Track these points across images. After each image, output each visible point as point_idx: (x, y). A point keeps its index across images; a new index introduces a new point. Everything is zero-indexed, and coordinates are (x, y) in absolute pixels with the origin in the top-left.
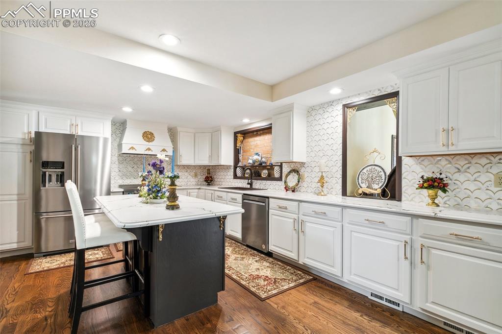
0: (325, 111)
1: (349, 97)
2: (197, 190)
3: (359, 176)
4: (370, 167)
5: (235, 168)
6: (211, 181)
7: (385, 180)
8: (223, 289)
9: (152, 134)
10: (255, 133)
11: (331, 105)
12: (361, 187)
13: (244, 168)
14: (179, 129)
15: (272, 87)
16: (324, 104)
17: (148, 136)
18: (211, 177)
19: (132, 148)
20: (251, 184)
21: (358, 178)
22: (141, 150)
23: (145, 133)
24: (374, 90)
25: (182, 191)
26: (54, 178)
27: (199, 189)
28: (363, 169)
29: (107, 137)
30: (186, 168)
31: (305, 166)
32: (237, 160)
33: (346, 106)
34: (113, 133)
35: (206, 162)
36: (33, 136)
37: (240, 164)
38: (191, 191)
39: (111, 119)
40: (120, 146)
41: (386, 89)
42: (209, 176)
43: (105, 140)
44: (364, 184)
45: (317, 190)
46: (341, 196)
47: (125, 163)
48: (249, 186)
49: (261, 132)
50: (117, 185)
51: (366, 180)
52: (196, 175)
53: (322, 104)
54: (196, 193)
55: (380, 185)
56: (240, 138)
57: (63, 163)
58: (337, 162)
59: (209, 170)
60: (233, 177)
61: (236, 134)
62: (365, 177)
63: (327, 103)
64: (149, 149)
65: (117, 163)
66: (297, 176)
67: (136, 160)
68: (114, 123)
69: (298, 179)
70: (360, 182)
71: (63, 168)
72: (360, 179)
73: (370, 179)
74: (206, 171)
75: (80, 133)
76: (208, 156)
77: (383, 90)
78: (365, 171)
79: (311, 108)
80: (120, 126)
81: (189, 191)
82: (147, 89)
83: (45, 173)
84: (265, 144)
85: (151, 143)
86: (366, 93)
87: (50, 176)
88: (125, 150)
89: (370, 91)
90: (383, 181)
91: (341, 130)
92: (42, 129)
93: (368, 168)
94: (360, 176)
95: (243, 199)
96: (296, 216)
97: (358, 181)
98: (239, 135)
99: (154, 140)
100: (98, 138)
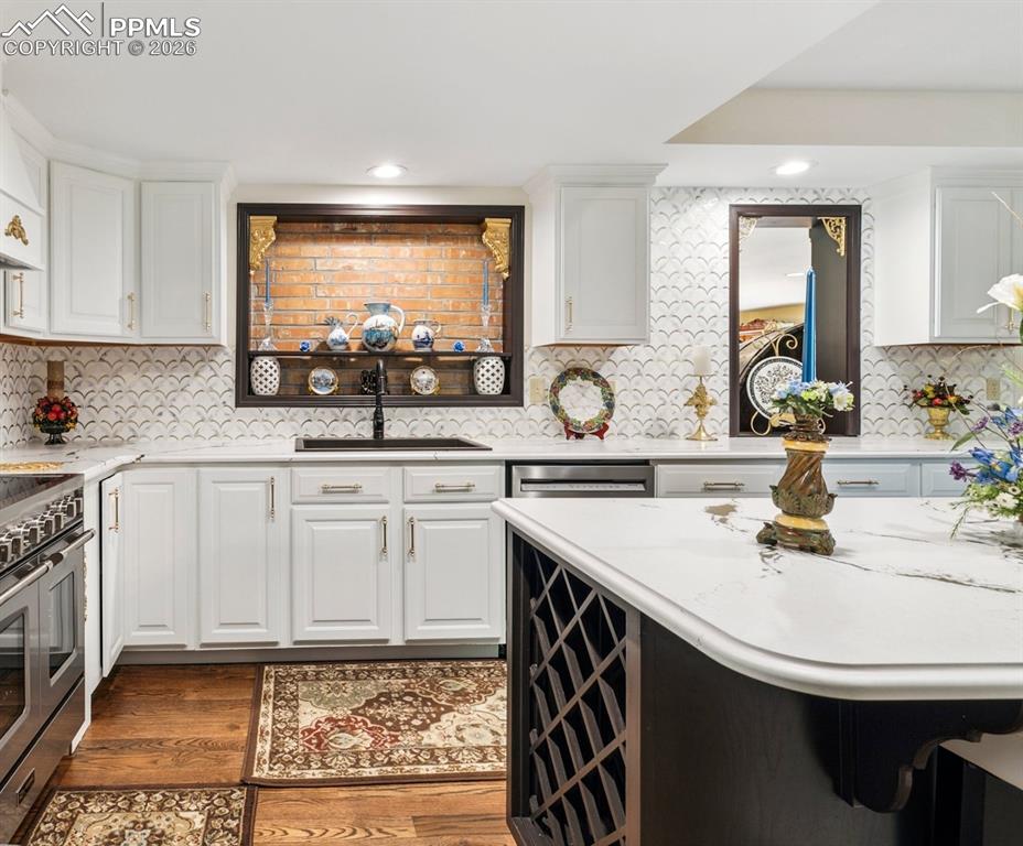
0: (680, 209)
1: (746, 189)
3: (752, 385)
5: (245, 359)
10: (337, 227)
11: (698, 197)
16: (678, 189)
21: (752, 391)
24: (806, 191)
28: (759, 369)
33: (739, 211)
41: (830, 193)
45: (656, 427)
46: (727, 436)
49: (375, 227)
53: (669, 189)
56: (264, 231)
60: (231, 398)
61: (244, 212)
62: (769, 387)
66: (598, 390)
69: (605, 399)
76: (118, 295)
77: (823, 195)
78: (763, 373)
84: (400, 276)
89: (797, 190)
97: (754, 398)
98: (263, 221)
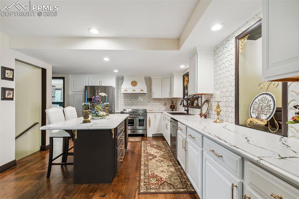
0: (224, 47)
2: (161, 114)
3: (251, 105)
4: (262, 96)
5: (183, 99)
6: (174, 108)
7: (273, 110)
9: (136, 82)
11: (228, 40)
12: (252, 117)
13: (188, 100)
14: (152, 77)
15: (179, 39)
17: (134, 83)
18: (174, 106)
19: (126, 90)
20: (188, 111)
21: (251, 107)
22: (130, 91)
23: (133, 82)
25: (151, 113)
28: (256, 98)
30: (159, 100)
31: (213, 96)
32: (184, 95)
33: (237, 38)
35: (167, 96)
37: (186, 97)
38: (156, 114)
42: (172, 105)
44: (254, 114)
46: (234, 124)
47: (127, 98)
48: (186, 112)
51: (257, 109)
52: (165, 104)
53: (222, 42)
54: (160, 115)
55: (268, 115)
56: (186, 79)
58: (232, 92)
59: (173, 101)
62: (256, 106)
63: (225, 40)
64: (134, 90)
65: (123, 98)
66: (208, 105)
67: (132, 96)
68: (117, 78)
70: (252, 112)
72: (252, 109)
73: (260, 109)
74: (171, 101)
76: (169, 92)
78: (257, 100)
79: (216, 47)
81: (155, 113)
82: (106, 59)
85: (135, 87)
86: (253, 18)
88: (123, 91)
90: (271, 111)
91: (234, 62)
93: (259, 98)
94: (253, 105)
95: (170, 121)
97: (250, 111)
98: (185, 77)
99: (137, 85)
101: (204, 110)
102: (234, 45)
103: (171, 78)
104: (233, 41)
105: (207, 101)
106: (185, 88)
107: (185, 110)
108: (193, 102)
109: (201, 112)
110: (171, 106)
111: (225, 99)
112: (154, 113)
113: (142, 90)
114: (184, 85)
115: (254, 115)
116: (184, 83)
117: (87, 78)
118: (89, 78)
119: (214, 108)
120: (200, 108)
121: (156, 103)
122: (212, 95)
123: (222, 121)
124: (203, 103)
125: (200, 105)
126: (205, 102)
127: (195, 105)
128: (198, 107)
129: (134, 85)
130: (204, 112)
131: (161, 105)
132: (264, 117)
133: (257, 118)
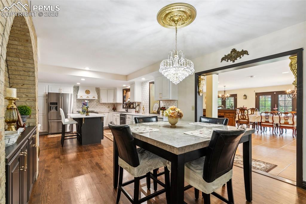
1: (150, 80)
2: (108, 113)
5: (123, 104)
6: (115, 109)
8: (103, 139)
13: (126, 104)
14: (100, 88)
15: (127, 76)
17: (88, 92)
18: (115, 108)
19: (81, 97)
20: (127, 110)
22: (85, 97)
23: (86, 91)
26: (54, 108)
27: (109, 112)
29: (72, 93)
30: (105, 104)
32: (124, 101)
33: (150, 83)
34: (74, 91)
35: (111, 101)
36: (47, 93)
37: (125, 102)
39: (73, 86)
40: (77, 96)
43: (71, 94)
46: (149, 114)
47: (79, 103)
48: (126, 111)
50: (76, 111)
52: (109, 107)
56: (125, 92)
57: (57, 103)
58: (148, 102)
59: (114, 105)
60: (122, 108)
61: (123, 90)
64: (88, 97)
65: (76, 102)
68: (74, 87)
71: (57, 104)
74: (113, 105)
75: (62, 92)
78: (155, 105)
80: (77, 88)
83: (51, 106)
87: (53, 107)
88: (79, 98)
92: (50, 92)
95: (120, 116)
96: (131, 120)
98: (124, 90)
99: (90, 93)
100: (69, 94)
101: (137, 109)
102: (149, 85)
103: (115, 90)
104: (148, 84)
105: (138, 105)
106: (124, 97)
107: (126, 110)
108: (130, 106)
109: (136, 110)
110: (113, 108)
111: (146, 104)
112: (103, 113)
113: (94, 97)
114: (123, 95)
115: (154, 110)
116: (123, 94)
117: (47, 86)
118: (48, 86)
119: (142, 108)
120: (135, 108)
121: (102, 106)
122: (141, 102)
123: (145, 113)
124: (136, 106)
125: (135, 107)
126: (137, 106)
127: (131, 107)
128: (133, 108)
129: (88, 93)
130: (137, 110)
131: (106, 108)
132: (156, 110)
133: (155, 111)
